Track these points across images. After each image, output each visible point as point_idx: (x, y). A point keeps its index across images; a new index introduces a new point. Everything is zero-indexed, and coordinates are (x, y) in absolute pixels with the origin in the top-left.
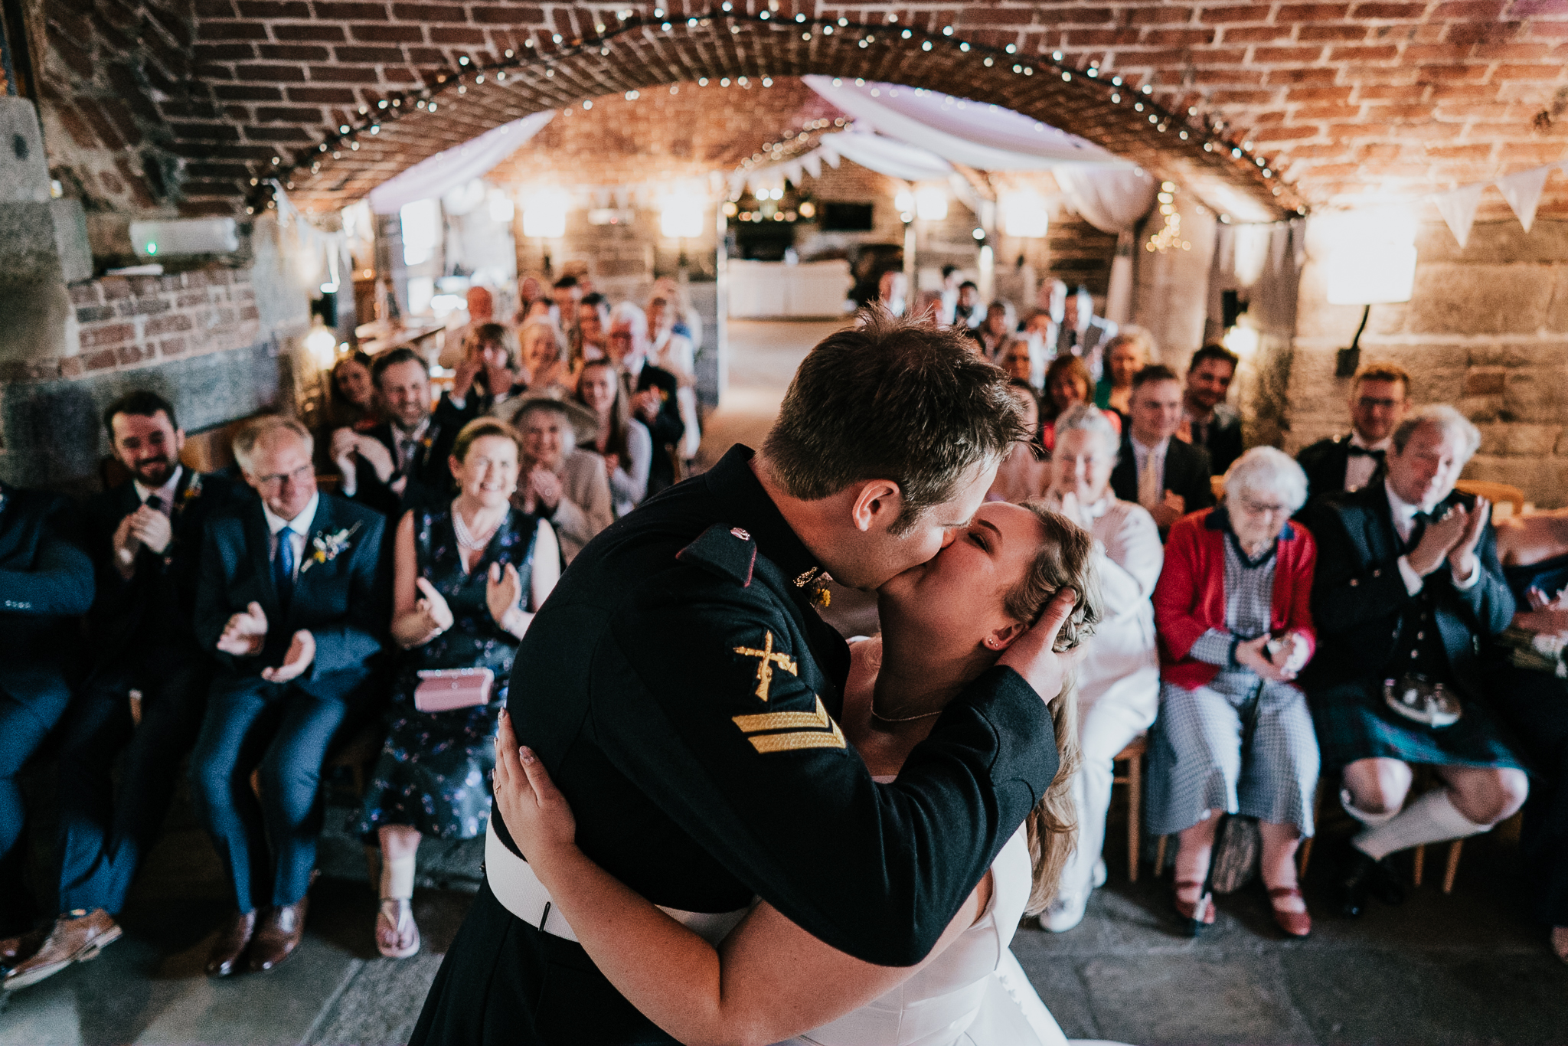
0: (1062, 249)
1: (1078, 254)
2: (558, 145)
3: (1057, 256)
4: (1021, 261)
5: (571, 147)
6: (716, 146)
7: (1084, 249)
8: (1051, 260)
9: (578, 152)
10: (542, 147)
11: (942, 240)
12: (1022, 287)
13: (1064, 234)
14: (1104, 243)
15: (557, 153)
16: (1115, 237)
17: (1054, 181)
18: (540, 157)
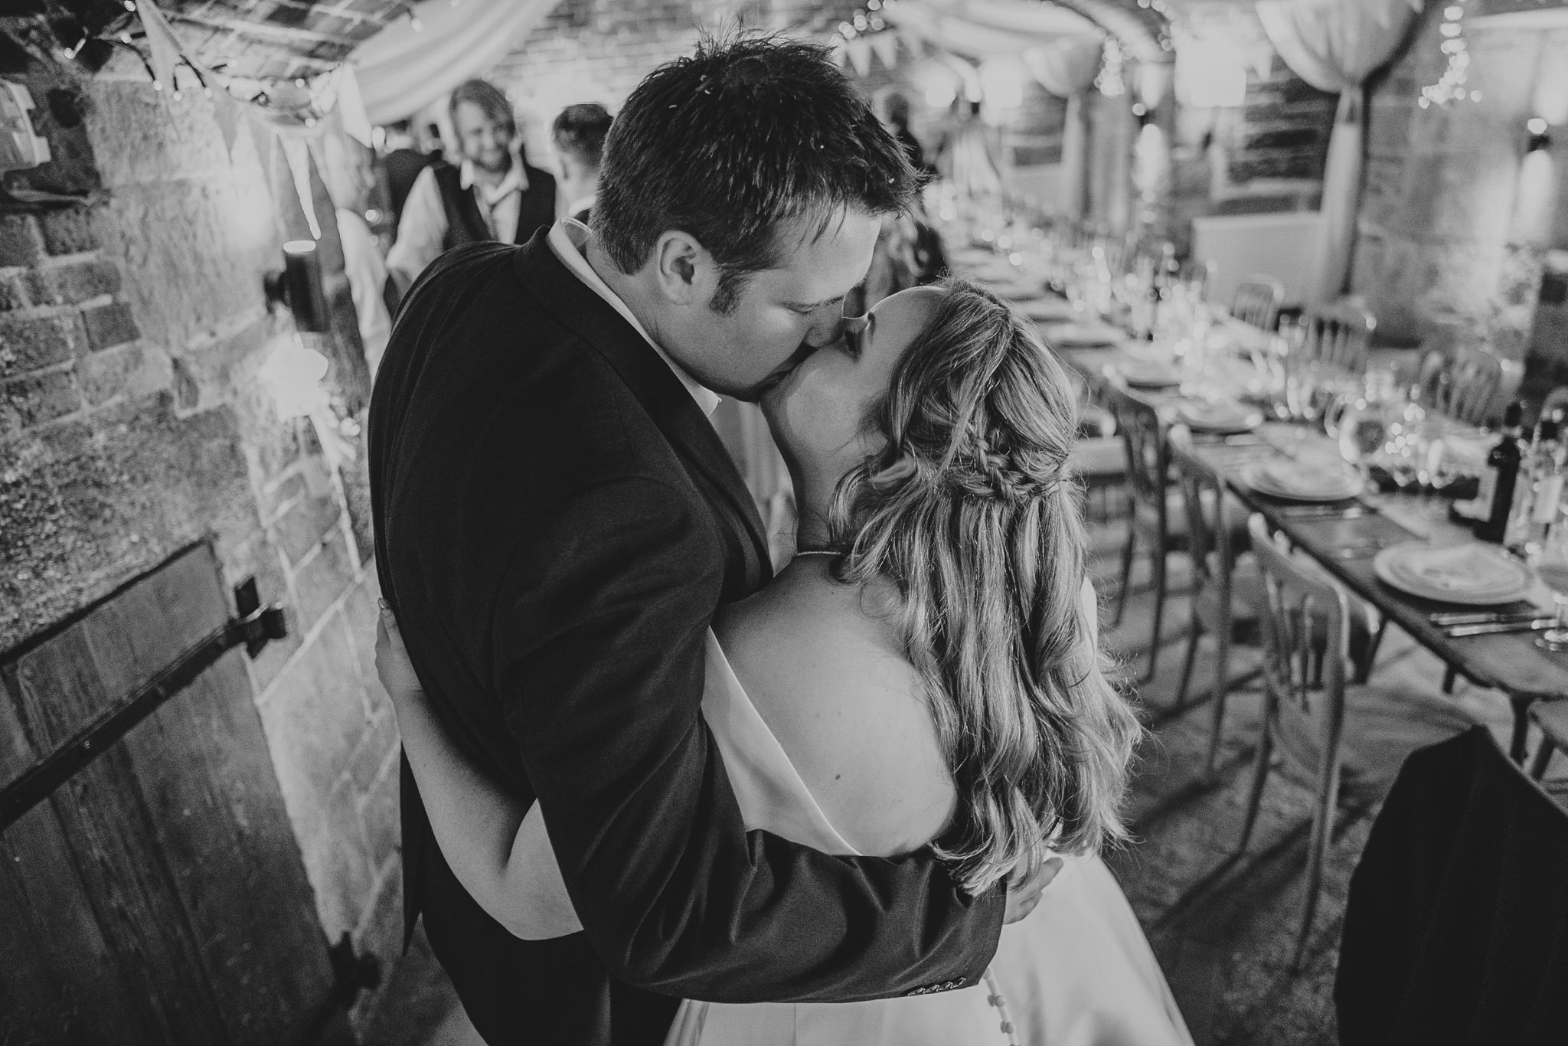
0: (1260, 120)
1: (1282, 126)
2: (584, 24)
3: (1255, 130)
4: (1208, 140)
5: (603, 23)
6: (802, 8)
7: (1289, 117)
8: (1247, 136)
9: (613, 31)
10: (563, 24)
11: (1017, 133)
12: (1209, 175)
13: (1264, 100)
14: (1317, 107)
15: (585, 34)
16: (1334, 98)
17: (1259, 23)
18: (561, 42)
